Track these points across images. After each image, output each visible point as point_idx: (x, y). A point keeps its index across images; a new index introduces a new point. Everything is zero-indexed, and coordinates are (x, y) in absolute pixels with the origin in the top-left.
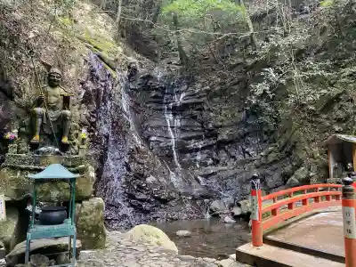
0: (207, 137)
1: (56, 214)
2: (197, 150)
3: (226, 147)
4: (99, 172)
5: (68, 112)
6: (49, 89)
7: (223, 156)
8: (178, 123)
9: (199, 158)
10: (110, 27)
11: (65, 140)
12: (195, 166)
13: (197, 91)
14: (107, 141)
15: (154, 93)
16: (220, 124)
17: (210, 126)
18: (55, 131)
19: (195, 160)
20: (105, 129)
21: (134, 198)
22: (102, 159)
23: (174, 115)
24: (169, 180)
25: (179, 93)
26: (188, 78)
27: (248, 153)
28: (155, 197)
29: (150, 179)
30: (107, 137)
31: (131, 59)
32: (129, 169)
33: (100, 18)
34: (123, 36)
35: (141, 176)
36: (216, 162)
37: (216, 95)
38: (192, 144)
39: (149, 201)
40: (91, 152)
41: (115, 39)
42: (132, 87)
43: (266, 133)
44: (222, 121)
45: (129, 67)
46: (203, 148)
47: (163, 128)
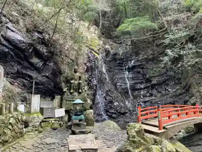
0: (146, 82)
1: (79, 113)
2: (141, 89)
3: (156, 87)
4: (93, 101)
5: (80, 81)
6: (74, 74)
7: (155, 92)
8: (131, 76)
9: (142, 93)
10: (97, 32)
11: (80, 91)
12: (140, 97)
13: (140, 59)
14: (96, 88)
15: (118, 62)
16: (152, 75)
17: (147, 76)
18: (77, 88)
19: (140, 94)
20: (95, 82)
21: (109, 112)
22: (94, 95)
23: (129, 72)
24: (125, 104)
25: (131, 60)
26: (136, 52)
27: (167, 90)
28: (118, 112)
29: (116, 104)
30: (96, 85)
31: (107, 46)
32: (106, 99)
33: (92, 28)
34: (103, 34)
35: (111, 102)
36: (151, 95)
37: (150, 60)
38: (138, 86)
39: (115, 114)
40: (90, 92)
41: (99, 38)
42: (107, 60)
43: (177, 79)
44: (153, 73)
45: (106, 51)
46: (144, 88)
47: (123, 79)
